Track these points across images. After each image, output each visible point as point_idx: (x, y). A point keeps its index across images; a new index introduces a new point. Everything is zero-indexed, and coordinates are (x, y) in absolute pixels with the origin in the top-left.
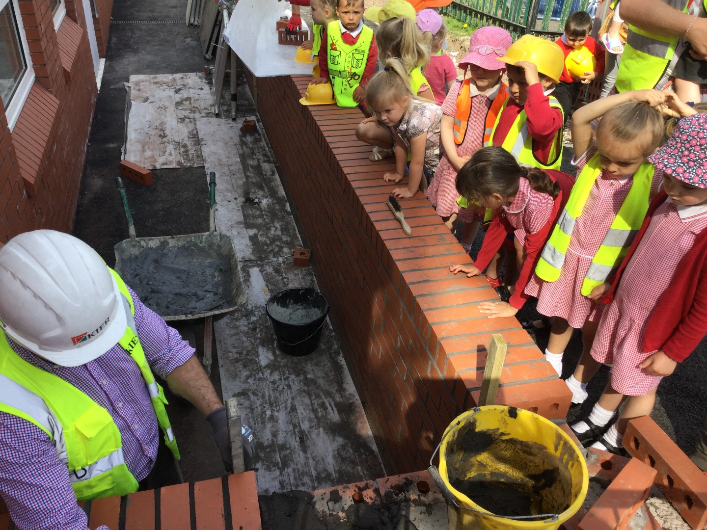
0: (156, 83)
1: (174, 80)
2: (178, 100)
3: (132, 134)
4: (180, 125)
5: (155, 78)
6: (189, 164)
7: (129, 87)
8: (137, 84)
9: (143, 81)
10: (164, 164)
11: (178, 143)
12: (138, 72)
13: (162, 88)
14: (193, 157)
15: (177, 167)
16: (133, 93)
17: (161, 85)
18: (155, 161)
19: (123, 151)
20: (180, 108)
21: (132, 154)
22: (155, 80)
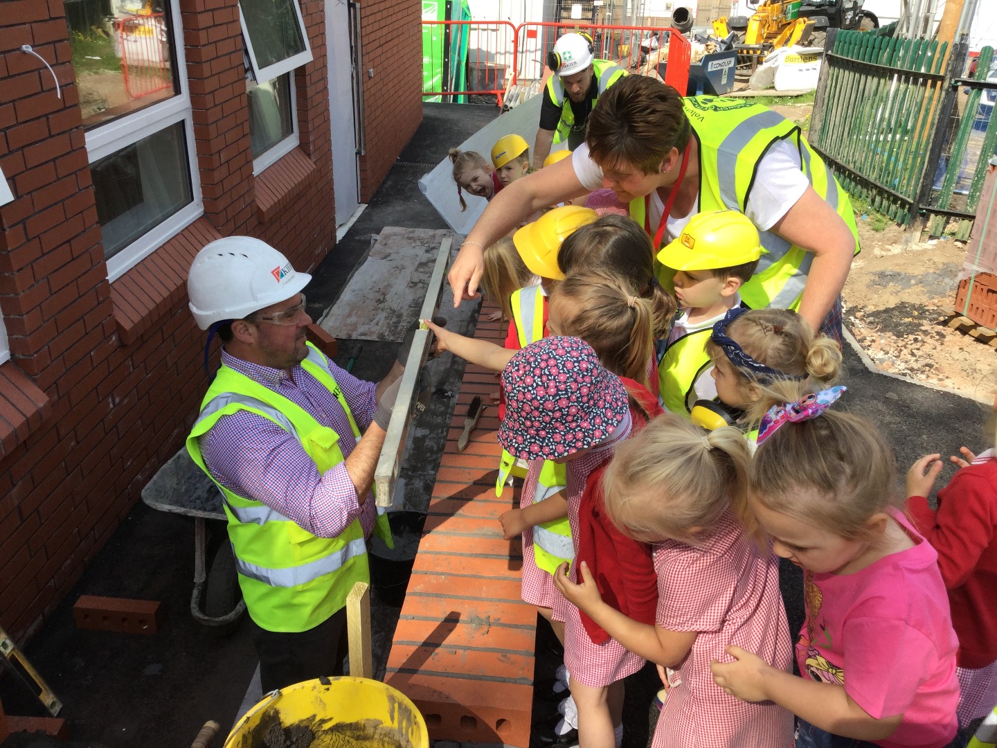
0: (410, 238)
1: (434, 236)
2: (424, 260)
3: (347, 295)
4: (407, 290)
5: (413, 232)
6: (392, 338)
7: (376, 240)
8: (387, 237)
9: (396, 235)
10: (362, 334)
11: (394, 311)
12: (396, 223)
13: (413, 245)
14: (401, 330)
15: (377, 339)
16: (377, 247)
17: (415, 241)
18: (355, 329)
19: (324, 314)
20: (421, 270)
21: (333, 318)
22: (411, 235)
